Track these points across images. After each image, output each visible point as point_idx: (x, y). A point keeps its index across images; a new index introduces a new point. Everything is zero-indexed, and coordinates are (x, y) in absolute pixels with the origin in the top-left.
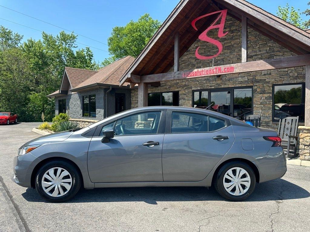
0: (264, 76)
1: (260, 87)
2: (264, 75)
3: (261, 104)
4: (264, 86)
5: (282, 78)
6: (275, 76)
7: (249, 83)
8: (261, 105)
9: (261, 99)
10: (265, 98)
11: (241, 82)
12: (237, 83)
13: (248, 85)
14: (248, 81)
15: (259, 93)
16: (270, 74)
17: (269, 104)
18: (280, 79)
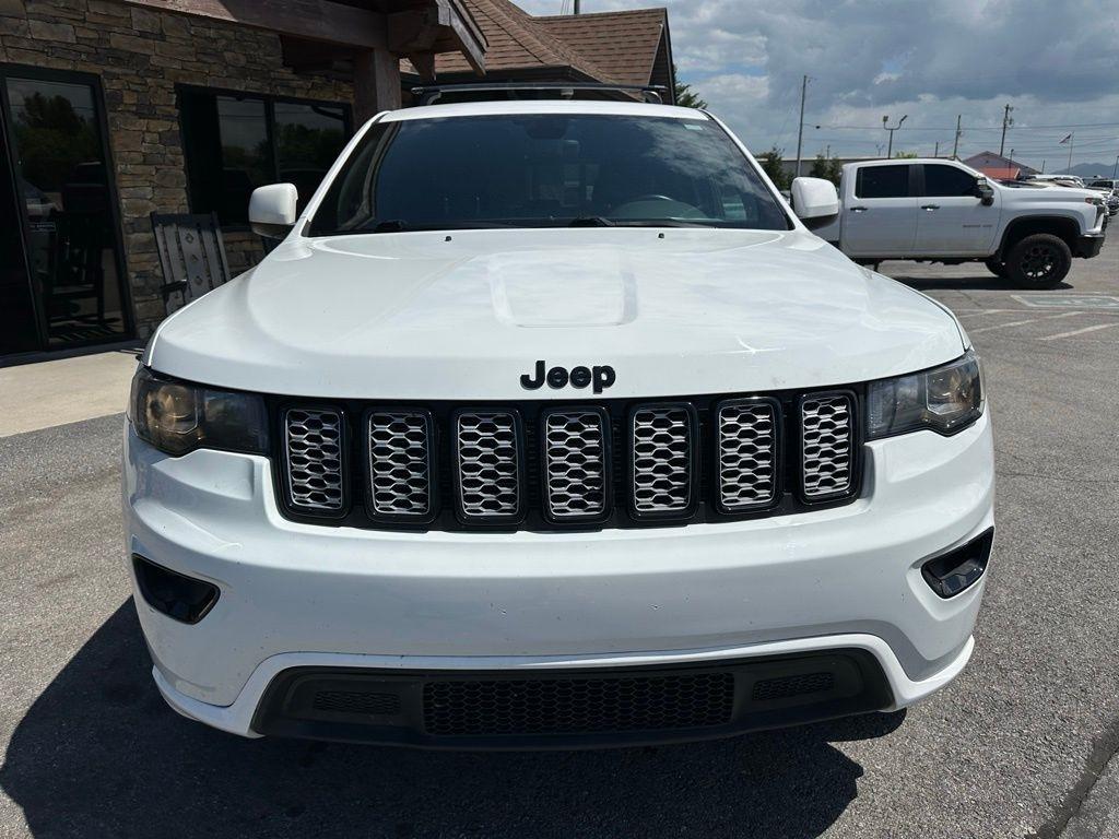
0: (141, 41)
1: (133, 87)
2: (143, 35)
3: (145, 163)
4: (146, 84)
5: (205, 62)
6: (180, 49)
7: (83, 57)
8: (145, 167)
9: (143, 141)
10: (156, 136)
11: (47, 48)
12: (25, 44)
13: (81, 68)
14: (80, 48)
15: (135, 113)
16: (162, 37)
17: (174, 163)
18: (199, 64)
